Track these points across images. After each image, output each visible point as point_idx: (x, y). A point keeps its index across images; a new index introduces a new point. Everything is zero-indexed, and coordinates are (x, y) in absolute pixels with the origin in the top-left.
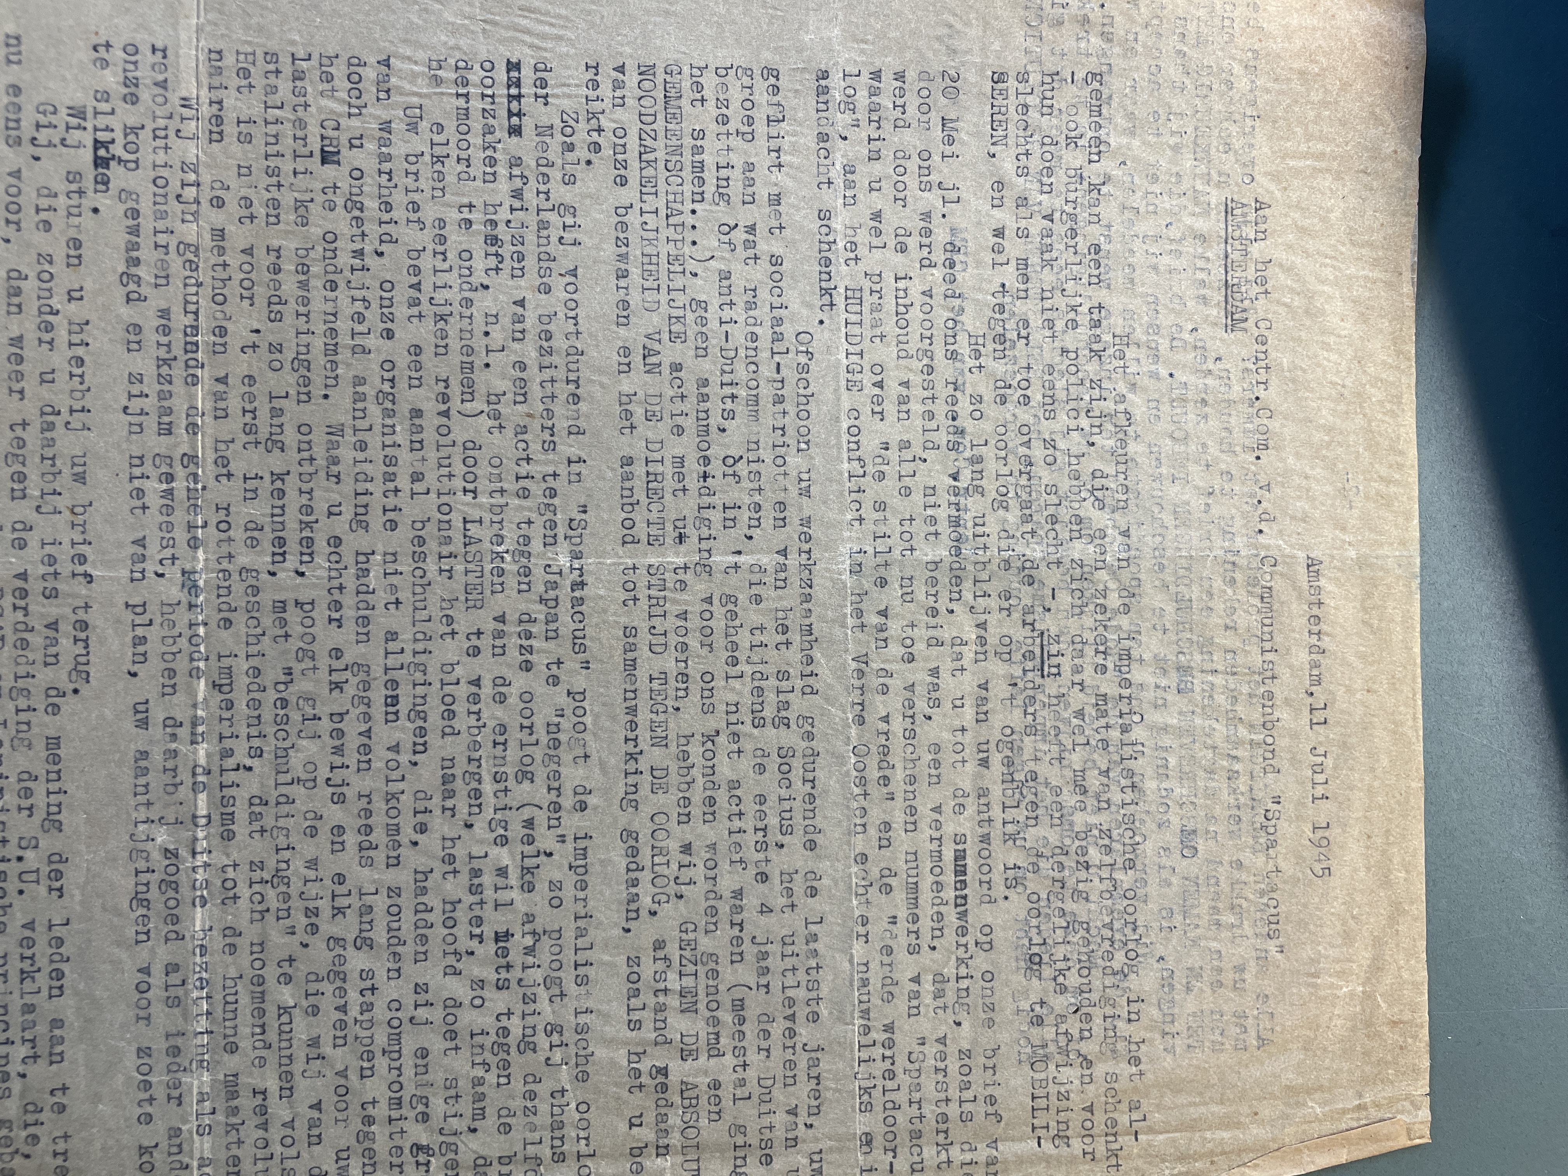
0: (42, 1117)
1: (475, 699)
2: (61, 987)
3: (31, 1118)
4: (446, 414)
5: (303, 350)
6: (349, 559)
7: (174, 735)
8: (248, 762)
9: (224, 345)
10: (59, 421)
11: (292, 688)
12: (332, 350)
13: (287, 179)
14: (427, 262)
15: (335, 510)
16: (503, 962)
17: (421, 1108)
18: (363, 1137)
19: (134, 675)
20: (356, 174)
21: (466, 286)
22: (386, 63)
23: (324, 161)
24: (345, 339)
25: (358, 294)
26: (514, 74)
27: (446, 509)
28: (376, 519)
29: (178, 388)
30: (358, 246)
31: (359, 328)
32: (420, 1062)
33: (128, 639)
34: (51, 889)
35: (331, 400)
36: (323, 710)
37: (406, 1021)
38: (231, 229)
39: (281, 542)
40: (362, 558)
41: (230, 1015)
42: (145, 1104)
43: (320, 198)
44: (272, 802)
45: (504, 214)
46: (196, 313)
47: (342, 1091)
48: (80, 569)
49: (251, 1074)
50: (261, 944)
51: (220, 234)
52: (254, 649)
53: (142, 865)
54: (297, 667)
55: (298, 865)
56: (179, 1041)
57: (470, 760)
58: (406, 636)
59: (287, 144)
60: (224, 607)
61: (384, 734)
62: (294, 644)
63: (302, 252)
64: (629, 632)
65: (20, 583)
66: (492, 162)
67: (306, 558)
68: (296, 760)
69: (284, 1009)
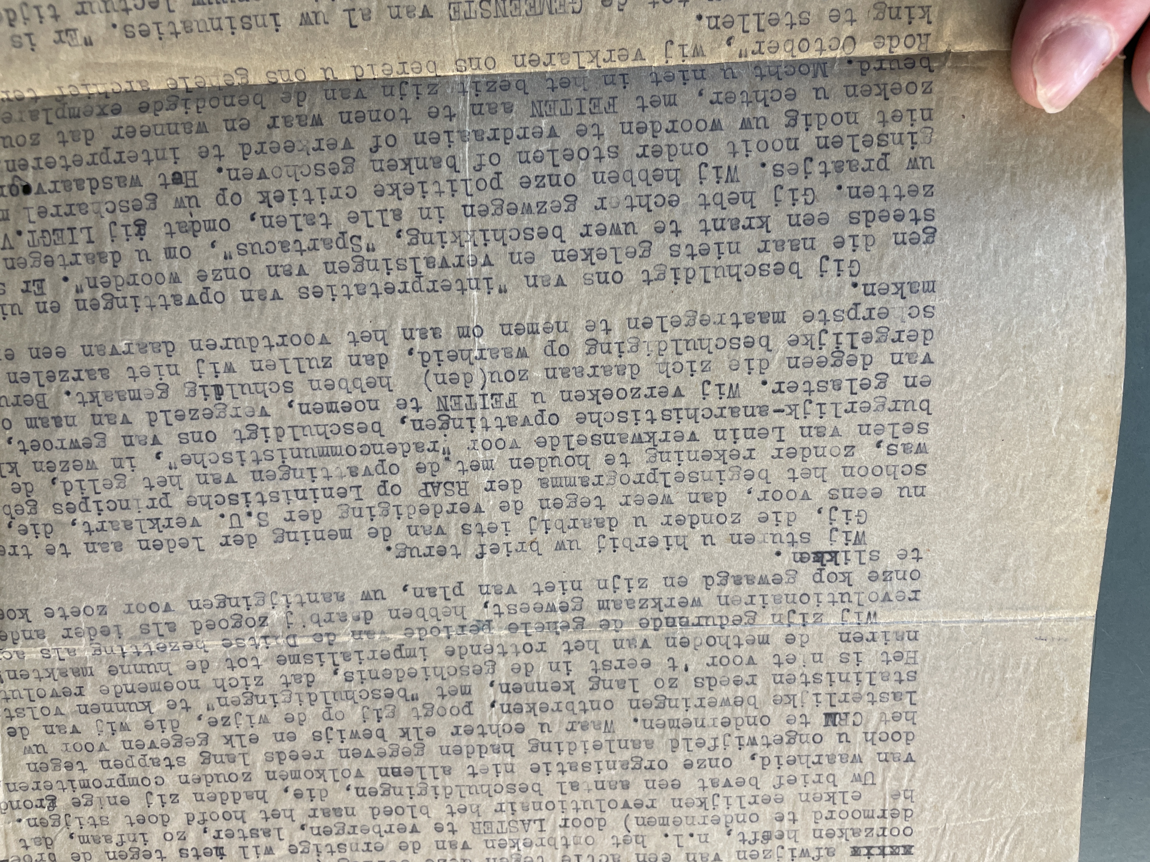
0: (42, 537)
1: (402, 829)
2: (148, 548)
3: (40, 529)
4: (626, 806)
5: (673, 703)
6: (507, 739)
7: (358, 619)
8: (341, 672)
9: (674, 645)
10: (605, 531)
11: (401, 702)
12: (673, 724)
13: (811, 689)
14: (747, 791)
15: (545, 729)
17: (83, 801)
18: (56, 763)
19: (405, 589)
20: (817, 739)
21: (729, 819)
22: (910, 759)
23: (827, 715)
24: (683, 733)
25: (720, 742)
26: (902, 850)
27: (551, 807)
28: (539, 758)
29: (637, 613)
30: (758, 741)
31: (692, 745)
32: (118, 799)
33: (433, 584)
34: (226, 537)
35: (633, 724)
36: (385, 723)
37: (148, 789)
38: (769, 649)
39: (518, 690)
40: (508, 748)
41: (139, 669)
42: (61, 613)
43: (797, 713)
44: (310, 690)
45: (788, 844)
46: (699, 624)
47: (90, 748)
48: (487, 549)
49: (94, 684)
50: (198, 687)
51: (765, 641)
52: (430, 672)
53: (252, 601)
54: (418, 704)
55: (262, 710)
56: (114, 635)
57: (354, 827)
58: (448, 780)
59: (840, 688)
60: (463, 650)
61: (370, 767)
62: (437, 702)
63: (752, 700)
65: (473, 508)
66: (830, 835)
67: (505, 708)
68: (345, 706)
69: (148, 705)
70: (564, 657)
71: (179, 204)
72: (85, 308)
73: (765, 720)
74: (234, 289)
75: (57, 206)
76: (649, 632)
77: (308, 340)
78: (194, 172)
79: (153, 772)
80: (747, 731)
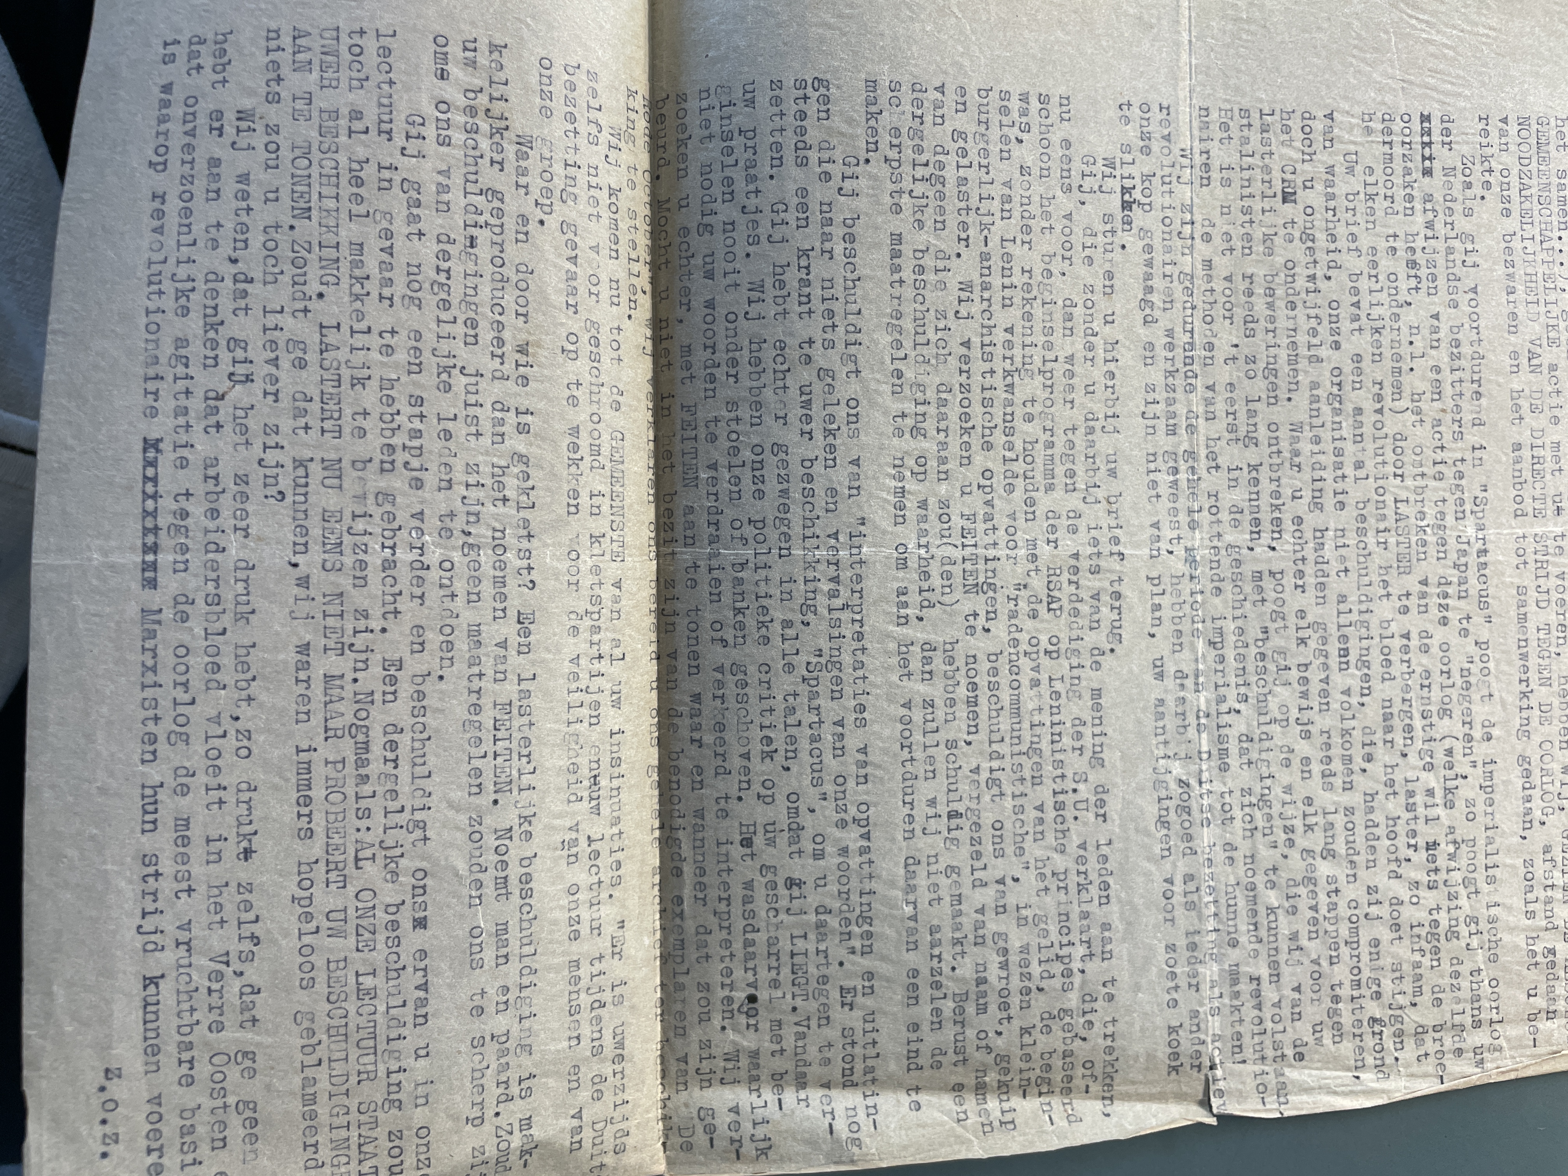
0: (1096, 1006)
1: (1406, 649)
2: (1107, 897)
3: (1087, 1007)
4: (1380, 411)
5: (1272, 360)
6: (1309, 535)
7: (1182, 685)
8: (1237, 706)
9: (1212, 358)
10: (1098, 425)
11: (1269, 644)
12: (1293, 360)
13: (1258, 217)
14: (1364, 284)
15: (1298, 494)
16: (1433, 866)
17: (1375, 988)
18: (1333, 1013)
19: (1153, 636)
20: (1309, 211)
21: (1394, 304)
22: (1330, 116)
23: (1284, 201)
24: (1303, 351)
25: (1312, 312)
26: (1426, 125)
27: (1381, 491)
28: (1329, 501)
29: (1180, 395)
30: (1311, 272)
31: (1315, 341)
32: (1373, 950)
33: (1149, 606)
34: (1097, 816)
35: (1293, 403)
36: (1292, 662)
37: (1362, 917)
38: (1216, 260)
39: (1257, 522)
40: (1318, 534)
41: (1232, 916)
42: (1173, 992)
43: (1282, 232)
44: (1256, 739)
45: (1420, 243)
46: (1192, 332)
47: (1316, 975)
48: (1115, 549)
49: (1248, 964)
50: (1252, 856)
51: (1208, 264)
52: (1238, 613)
53: (1163, 793)
54: (1272, 626)
55: (1278, 791)
56: (1196, 939)
57: (1404, 701)
58: (1353, 598)
59: (1257, 187)
60: (1216, 578)
61: (1339, 680)
62: (1270, 607)
63: (1269, 278)
64: (1521, 590)
65: (1073, 562)
66: (1410, 198)
67: (1276, 535)
68: (1273, 704)
69: (1271, 910)
70: (1223, 474)
71: (771, 842)
72: (871, 946)
73: (1290, 265)
74: (855, 792)
75: (770, 969)
76: (1199, 383)
77: (907, 722)
78: (741, 825)
80: (1301, 283)
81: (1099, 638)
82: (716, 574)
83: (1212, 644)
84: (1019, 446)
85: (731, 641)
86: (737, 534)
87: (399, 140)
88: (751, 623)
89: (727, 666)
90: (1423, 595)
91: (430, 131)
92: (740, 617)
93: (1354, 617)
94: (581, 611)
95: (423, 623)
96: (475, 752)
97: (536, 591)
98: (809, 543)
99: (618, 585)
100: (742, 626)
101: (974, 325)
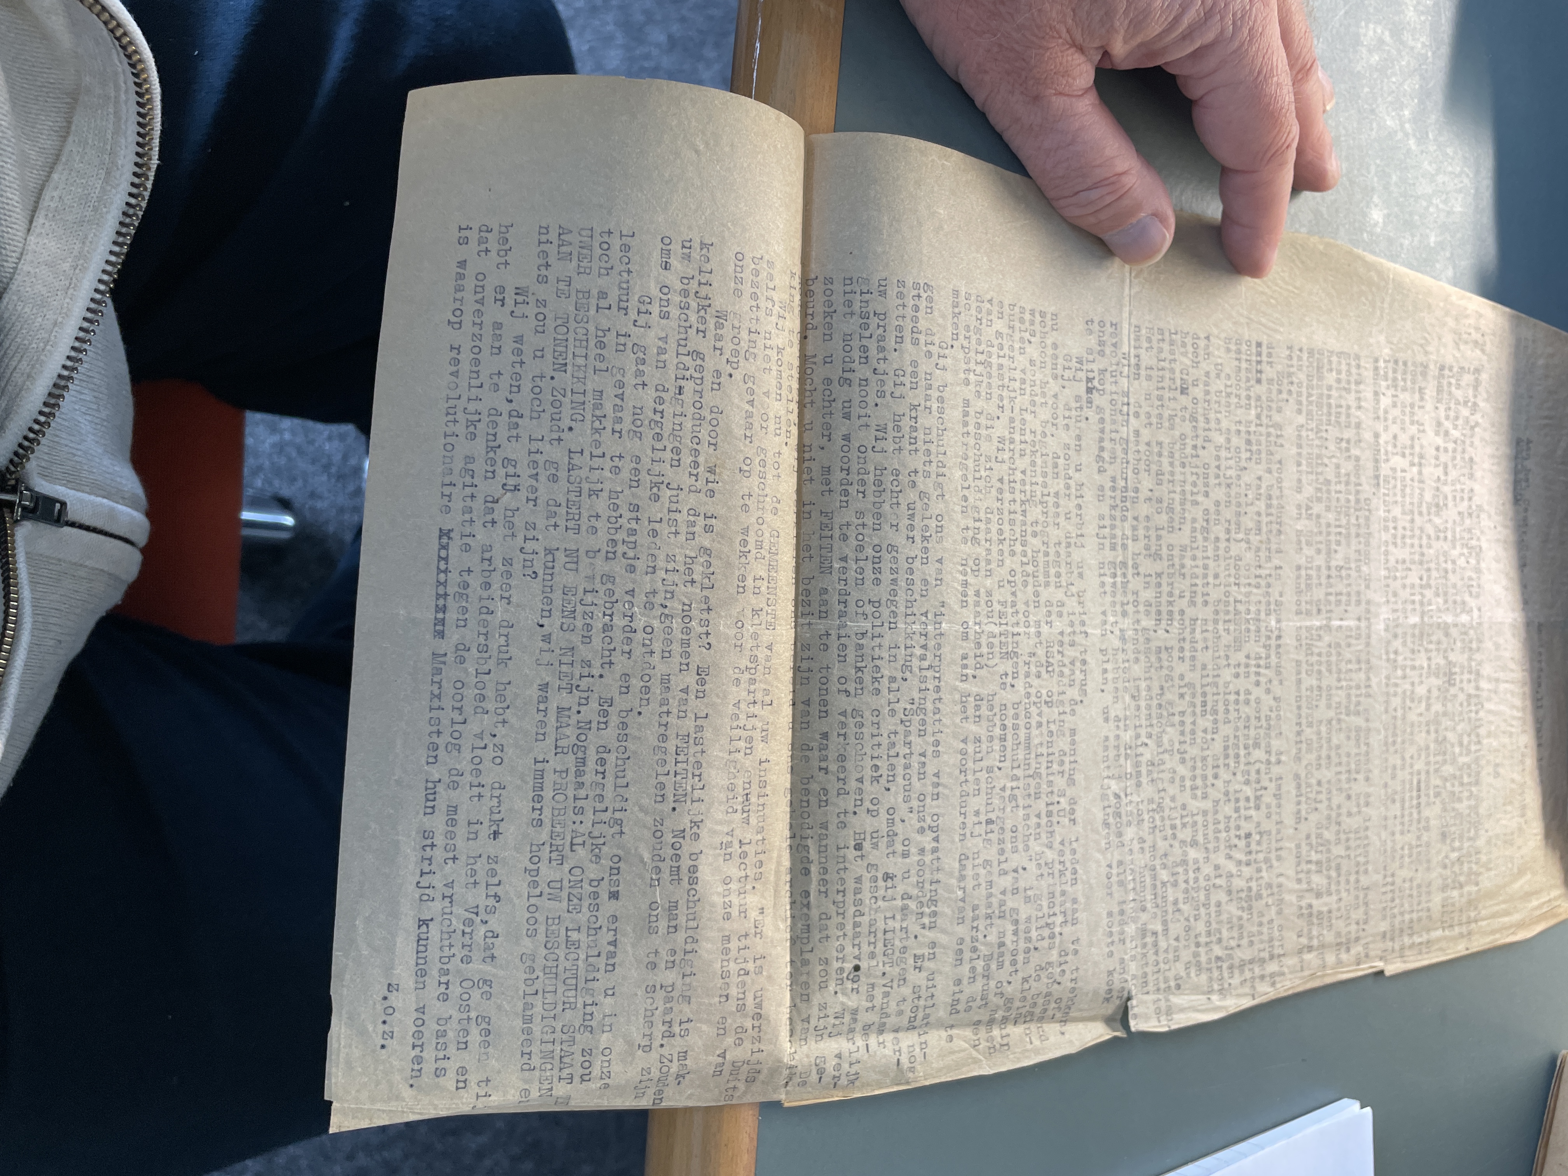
0: (1067, 959)
1: (1237, 702)
2: (1076, 879)
3: (1062, 960)
4: (1228, 540)
5: (1171, 502)
6: (1187, 622)
7: (1118, 726)
8: (1146, 741)
9: (1137, 498)
10: (1072, 541)
12: (1183, 502)
13: (1166, 403)
14: (1223, 453)
15: (1182, 594)
16: (1248, 850)
17: (1218, 936)
18: (1196, 954)
19: (1103, 691)
20: (1195, 401)
21: (1238, 468)
22: (1208, 338)
23: (1182, 393)
24: (1188, 496)
25: (1194, 470)
26: (1259, 349)
27: (1227, 594)
28: (1199, 600)
29: (1118, 523)
30: (1194, 443)
31: (1195, 490)
32: (1217, 909)
33: (1101, 670)
34: (1070, 820)
35: (1182, 531)
36: (1176, 710)
37: (1211, 887)
38: (1142, 431)
39: (1159, 613)
40: (1193, 622)
41: (1143, 889)
42: (1110, 946)
43: (1180, 414)
44: (1156, 764)
45: (1253, 428)
46: (1126, 479)
47: (1187, 929)
48: (1083, 629)
49: (1151, 923)
50: (1154, 847)
51: (1137, 433)
52: (1147, 675)
53: (1106, 803)
54: (1165, 685)
55: (1167, 800)
56: (1124, 907)
57: (1235, 737)
58: (1210, 667)
59: (1167, 383)
60: (1136, 651)
61: (1201, 723)
62: (1164, 672)
63: (1171, 445)
64: (1298, 663)
65: (1060, 638)
66: (1249, 398)
67: (1170, 622)
68: (1165, 739)
69: (1164, 884)
70: (1141, 578)
71: (874, 846)
72: (935, 922)
73: (1183, 437)
74: (931, 806)
75: (869, 944)
76: (1129, 515)
77: (964, 753)
78: (855, 833)
79: (1202, 883)
80: (1189, 450)
81: (1073, 693)
82: (843, 640)
83: (1133, 697)
84: (1030, 554)
85: (853, 692)
86: (860, 610)
87: (633, 315)
88: (867, 678)
89: (849, 711)
90: (1247, 666)
91: (655, 309)
92: (860, 674)
93: (1210, 680)
94: (743, 667)
95: (630, 672)
96: (660, 770)
97: (712, 651)
98: (911, 619)
99: (770, 647)
100: (860, 681)
101: (1005, 467)
